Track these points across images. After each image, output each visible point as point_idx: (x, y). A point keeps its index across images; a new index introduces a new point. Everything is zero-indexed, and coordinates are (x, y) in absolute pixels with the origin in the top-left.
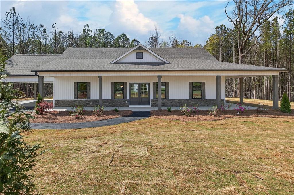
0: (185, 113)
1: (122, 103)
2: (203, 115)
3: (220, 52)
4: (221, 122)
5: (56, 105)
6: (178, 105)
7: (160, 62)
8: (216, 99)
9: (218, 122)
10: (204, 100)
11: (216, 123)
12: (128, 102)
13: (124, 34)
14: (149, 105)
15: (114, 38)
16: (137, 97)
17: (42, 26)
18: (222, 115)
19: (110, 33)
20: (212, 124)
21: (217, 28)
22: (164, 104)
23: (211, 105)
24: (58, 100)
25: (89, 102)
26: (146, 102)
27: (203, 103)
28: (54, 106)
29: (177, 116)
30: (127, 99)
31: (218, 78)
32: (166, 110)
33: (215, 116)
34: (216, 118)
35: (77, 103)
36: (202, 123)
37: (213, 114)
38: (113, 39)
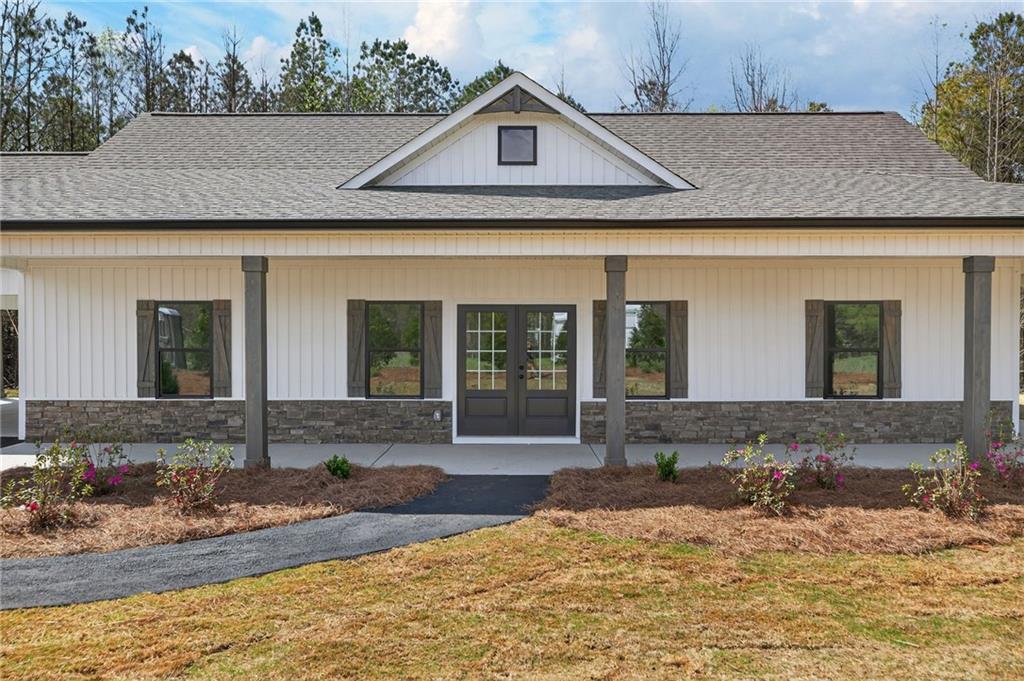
0: (751, 494)
1: (415, 423)
2: (876, 507)
3: (992, 155)
4: (989, 564)
5: (34, 433)
6: (742, 435)
7: (637, 184)
8: (962, 399)
9: (967, 561)
10: (889, 409)
11: (951, 566)
12: (446, 415)
13: (505, 66)
14: (574, 434)
15: (455, 90)
16: (503, 386)
17: (78, 24)
18: (999, 508)
19: (432, 63)
20: (926, 582)
21: (983, 30)
22: (656, 427)
23: (934, 436)
24: (45, 403)
25: (223, 417)
26: (555, 414)
27: (889, 424)
28: (22, 435)
29: (700, 513)
30: (445, 398)
31: (976, 269)
32: (646, 470)
33: (952, 512)
34: (957, 531)
35: (154, 419)
36: (854, 565)
37: (938, 500)
38: (447, 95)
